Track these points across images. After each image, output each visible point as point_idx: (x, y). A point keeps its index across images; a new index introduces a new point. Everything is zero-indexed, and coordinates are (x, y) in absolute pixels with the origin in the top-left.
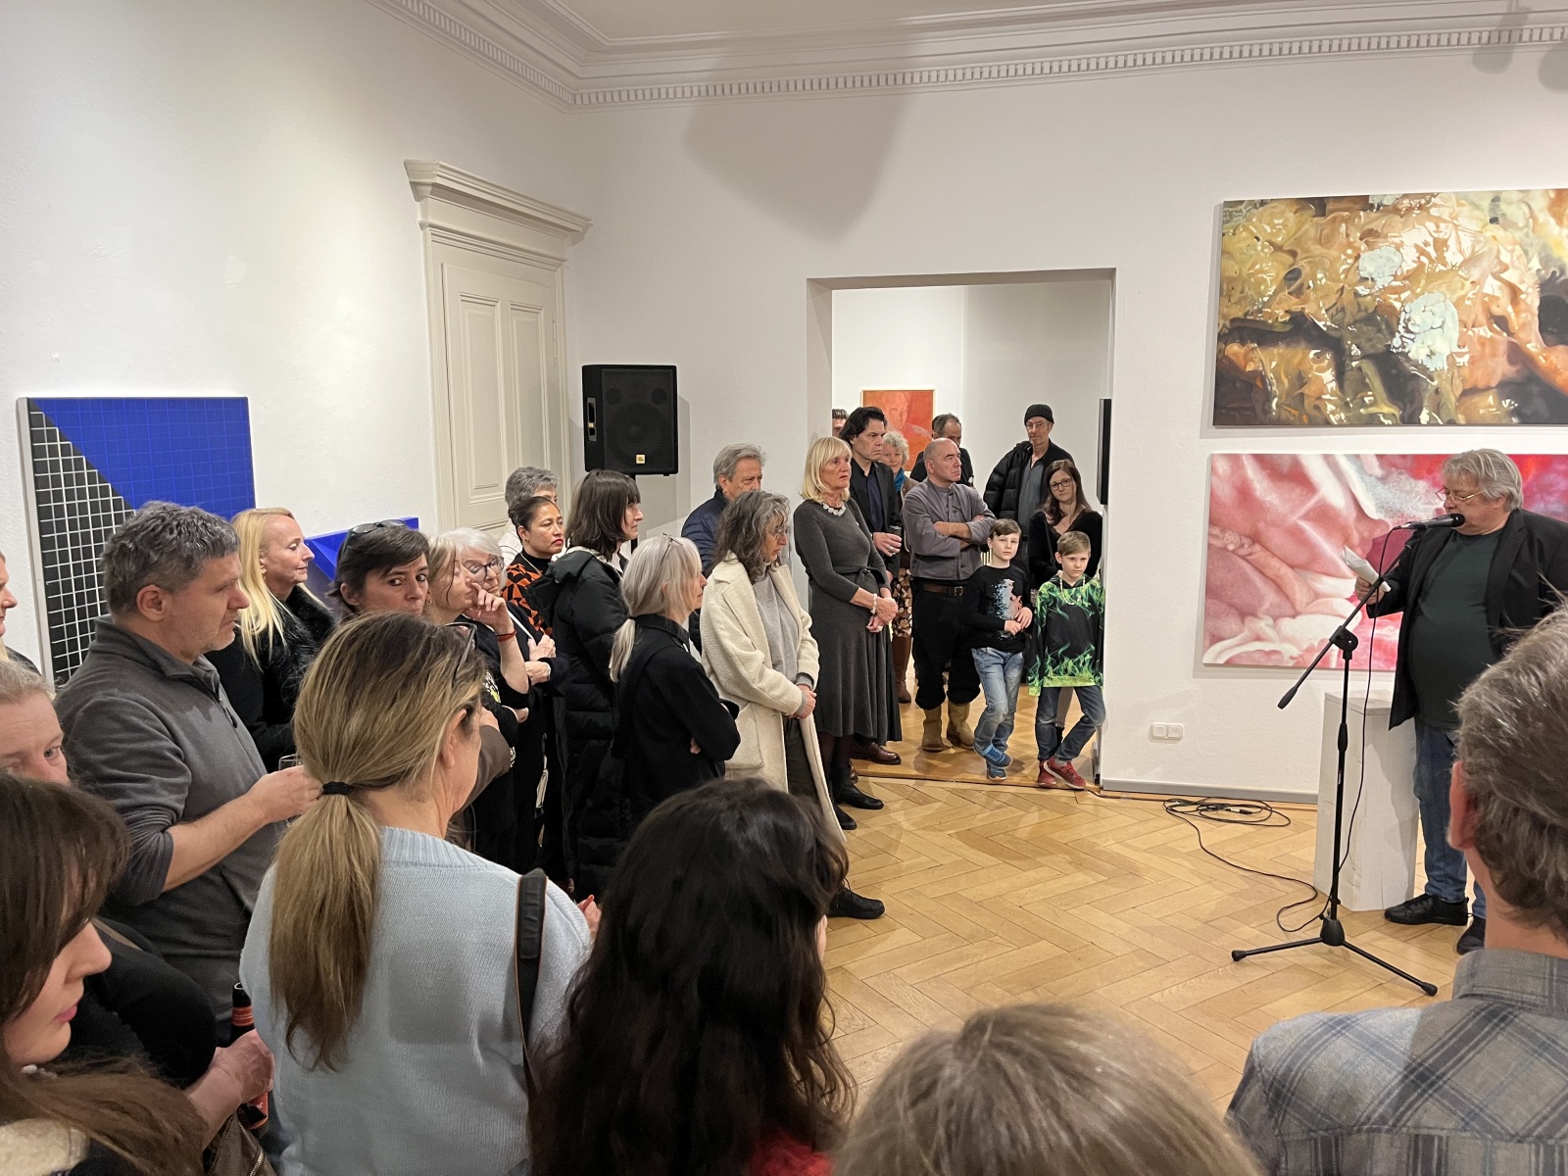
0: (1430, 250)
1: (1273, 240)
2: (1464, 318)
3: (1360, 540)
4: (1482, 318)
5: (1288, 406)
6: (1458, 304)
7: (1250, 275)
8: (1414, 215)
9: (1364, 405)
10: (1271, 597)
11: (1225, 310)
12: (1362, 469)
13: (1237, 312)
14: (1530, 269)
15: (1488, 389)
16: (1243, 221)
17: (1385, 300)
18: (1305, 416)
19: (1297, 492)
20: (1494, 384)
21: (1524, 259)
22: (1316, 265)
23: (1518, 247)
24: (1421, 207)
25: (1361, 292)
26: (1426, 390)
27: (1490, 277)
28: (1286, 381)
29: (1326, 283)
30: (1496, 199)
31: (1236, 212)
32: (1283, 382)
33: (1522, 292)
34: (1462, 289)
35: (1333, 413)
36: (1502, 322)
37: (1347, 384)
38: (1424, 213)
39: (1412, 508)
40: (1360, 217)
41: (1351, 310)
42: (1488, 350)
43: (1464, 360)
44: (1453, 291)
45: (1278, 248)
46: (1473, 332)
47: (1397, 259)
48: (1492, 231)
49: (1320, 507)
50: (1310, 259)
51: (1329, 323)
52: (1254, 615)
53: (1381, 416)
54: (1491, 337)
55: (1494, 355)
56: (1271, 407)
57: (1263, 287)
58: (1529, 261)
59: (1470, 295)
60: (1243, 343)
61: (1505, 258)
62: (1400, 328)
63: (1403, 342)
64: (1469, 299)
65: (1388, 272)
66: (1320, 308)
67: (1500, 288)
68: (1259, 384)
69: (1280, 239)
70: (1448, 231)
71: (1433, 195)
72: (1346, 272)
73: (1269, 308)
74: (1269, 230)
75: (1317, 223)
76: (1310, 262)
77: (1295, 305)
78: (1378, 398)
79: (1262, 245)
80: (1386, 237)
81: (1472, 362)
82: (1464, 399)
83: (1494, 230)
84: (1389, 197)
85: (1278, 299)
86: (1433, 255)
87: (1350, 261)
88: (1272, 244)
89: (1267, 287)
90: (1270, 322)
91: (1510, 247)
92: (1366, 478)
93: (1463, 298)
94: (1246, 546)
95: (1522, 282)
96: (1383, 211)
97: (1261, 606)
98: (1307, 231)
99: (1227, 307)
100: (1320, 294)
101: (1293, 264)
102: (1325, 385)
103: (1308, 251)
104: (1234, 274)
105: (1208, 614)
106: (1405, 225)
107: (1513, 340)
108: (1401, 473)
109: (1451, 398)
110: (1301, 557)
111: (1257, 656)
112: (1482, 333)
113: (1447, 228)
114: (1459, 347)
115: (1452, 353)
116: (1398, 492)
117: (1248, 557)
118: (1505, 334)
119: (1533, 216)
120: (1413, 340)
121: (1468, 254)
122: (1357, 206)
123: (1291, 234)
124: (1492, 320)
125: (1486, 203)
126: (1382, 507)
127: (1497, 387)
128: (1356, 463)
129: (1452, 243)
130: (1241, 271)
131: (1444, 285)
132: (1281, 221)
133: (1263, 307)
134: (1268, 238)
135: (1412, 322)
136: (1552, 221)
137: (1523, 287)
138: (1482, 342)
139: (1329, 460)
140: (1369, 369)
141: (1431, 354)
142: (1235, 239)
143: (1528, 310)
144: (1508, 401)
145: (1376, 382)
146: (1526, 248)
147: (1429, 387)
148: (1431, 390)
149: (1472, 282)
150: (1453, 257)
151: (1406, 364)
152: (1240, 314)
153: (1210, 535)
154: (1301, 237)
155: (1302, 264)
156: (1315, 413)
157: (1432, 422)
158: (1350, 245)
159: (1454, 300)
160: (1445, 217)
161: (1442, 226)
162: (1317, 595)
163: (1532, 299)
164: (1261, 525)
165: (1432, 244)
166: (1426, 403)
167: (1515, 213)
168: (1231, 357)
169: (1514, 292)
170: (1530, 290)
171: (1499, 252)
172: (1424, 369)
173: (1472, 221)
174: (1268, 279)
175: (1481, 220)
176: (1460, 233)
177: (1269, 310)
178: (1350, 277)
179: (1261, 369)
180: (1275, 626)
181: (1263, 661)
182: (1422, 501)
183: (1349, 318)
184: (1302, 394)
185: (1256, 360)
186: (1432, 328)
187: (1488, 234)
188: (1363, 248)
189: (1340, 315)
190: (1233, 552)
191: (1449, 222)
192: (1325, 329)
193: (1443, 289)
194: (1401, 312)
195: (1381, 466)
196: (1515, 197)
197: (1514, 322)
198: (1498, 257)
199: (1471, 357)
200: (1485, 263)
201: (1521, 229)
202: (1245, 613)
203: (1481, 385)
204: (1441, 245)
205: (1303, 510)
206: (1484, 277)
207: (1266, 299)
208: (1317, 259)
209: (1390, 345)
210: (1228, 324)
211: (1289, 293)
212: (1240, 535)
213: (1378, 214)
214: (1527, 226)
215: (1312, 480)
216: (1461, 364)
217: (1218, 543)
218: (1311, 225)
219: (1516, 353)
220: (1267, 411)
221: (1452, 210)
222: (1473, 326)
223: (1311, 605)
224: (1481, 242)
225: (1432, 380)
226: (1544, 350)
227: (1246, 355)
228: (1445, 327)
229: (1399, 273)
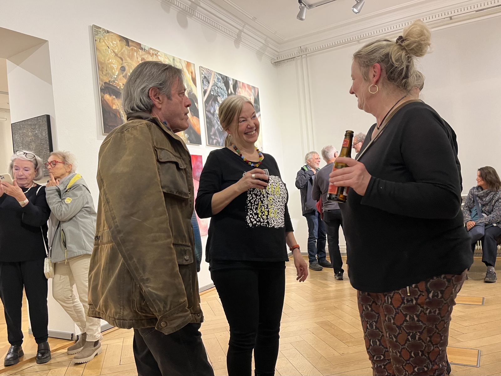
7: (108, 64)
8: (154, 57)
13: (106, 79)
16: (102, 37)
22: (129, 67)
24: (156, 55)
30: (174, 59)
31: (99, 31)
40: (140, 51)
45: (116, 55)
50: (127, 64)
60: (110, 95)
68: (119, 116)
71: (158, 51)
73: (117, 81)
74: (112, 45)
79: (111, 51)
84: (147, 47)
85: (119, 78)
88: (114, 52)
89: (115, 71)
90: (118, 87)
96: (146, 52)
99: (102, 76)
101: (122, 64)
103: (126, 60)
104: (102, 61)
122: (138, 47)
123: (120, 50)
130: (105, 61)
132: (115, 43)
134: (112, 48)
142: (100, 44)
144: (186, 134)
152: (107, 81)
154: (123, 53)
155: (125, 65)
168: (106, 100)
174: (115, 67)
179: (118, 108)
185: (116, 104)
196: (178, 60)
207: (115, 77)
208: (130, 64)
210: (103, 84)
211: (123, 76)
218: (125, 49)
221: (164, 59)
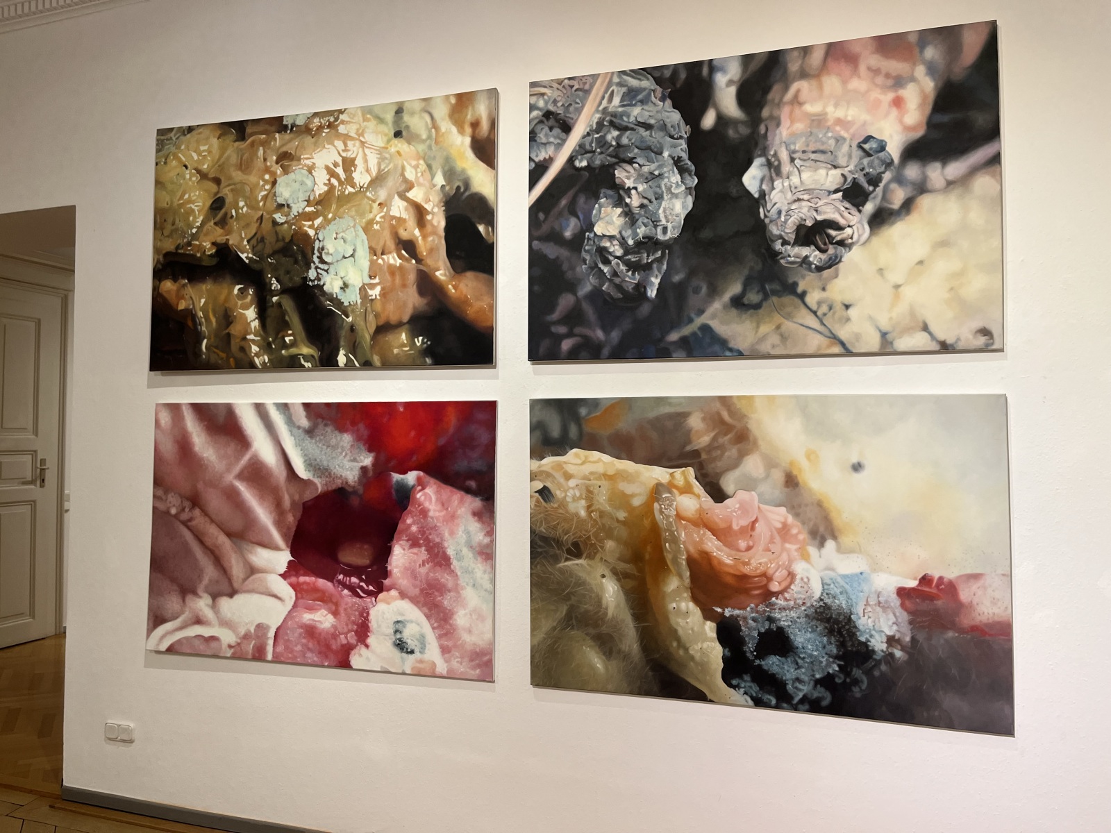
0: (340, 171)
1: (200, 168)
2: (373, 246)
3: (291, 505)
4: (391, 244)
5: (216, 347)
6: (367, 228)
7: (180, 206)
8: (324, 134)
9: (285, 346)
10: (210, 572)
11: (159, 244)
12: (290, 421)
13: (169, 246)
14: (434, 186)
15: (399, 325)
16: (173, 149)
17: (300, 228)
18: (231, 360)
19: (231, 448)
20: (406, 318)
21: (428, 175)
22: (237, 192)
23: (422, 162)
24: (330, 125)
25: (278, 220)
26: (341, 327)
27: (396, 197)
28: (214, 320)
29: (247, 211)
30: (399, 111)
31: (167, 140)
32: (212, 324)
33: (428, 213)
34: (371, 212)
35: (257, 355)
36: (408, 247)
37: (268, 321)
38: (333, 131)
39: (339, 466)
40: (275, 139)
41: (270, 239)
42: (398, 280)
43: (375, 293)
44: (362, 215)
45: (203, 176)
46: (383, 259)
47: (309, 183)
48: (396, 146)
49: (253, 464)
50: (232, 187)
51: (250, 255)
52: (195, 593)
53: (301, 357)
54: (400, 264)
55: (404, 286)
56: (201, 349)
57: (191, 218)
58: (433, 177)
59: (378, 219)
60: (175, 280)
61: (410, 174)
62: (316, 259)
63: (318, 273)
64: (377, 223)
65: (302, 196)
66: (242, 239)
67: (406, 209)
68: (190, 323)
69: (205, 166)
70: (355, 149)
71: (341, 112)
72: (265, 198)
73: (197, 240)
74: (196, 157)
75: (237, 148)
76: (232, 190)
77: (218, 235)
78: (298, 338)
79: (190, 174)
80: (299, 159)
81: (384, 294)
82: (380, 337)
83: (399, 145)
84: (301, 116)
85: (205, 229)
86: (343, 176)
87: (267, 187)
88: (199, 171)
89: (195, 218)
90: (199, 255)
91: (414, 163)
92: (295, 430)
93: (371, 222)
94: (187, 510)
95: (428, 201)
96: (296, 132)
97: (201, 582)
98: (228, 158)
99: (161, 240)
100: (242, 223)
101: (218, 192)
102: (249, 324)
103: (230, 178)
104: (166, 205)
105: (154, 590)
106: (316, 145)
107: (422, 267)
108: (326, 425)
109: (366, 335)
110: (236, 524)
111: (197, 642)
112: (392, 261)
113: (354, 146)
114: (370, 277)
115: (364, 284)
116: (325, 447)
117: (189, 524)
118: (414, 261)
119: (435, 126)
120: (327, 271)
121: (374, 173)
122: (273, 128)
123: (216, 161)
124: (400, 246)
125: (389, 117)
126: (310, 465)
127: (408, 322)
128: (284, 414)
129: (359, 162)
130: (172, 202)
131: (353, 209)
132: (206, 148)
133: (192, 240)
134: (196, 165)
135: (325, 251)
136: (454, 129)
137: (428, 207)
138: (392, 270)
139: (260, 409)
140: (288, 305)
141: (345, 287)
142: (167, 168)
143: (434, 233)
144: (421, 338)
145: (294, 319)
146: (430, 162)
147: (345, 324)
148: (347, 328)
149: (380, 204)
150: (361, 178)
151: (322, 299)
152: (172, 248)
153: (155, 496)
154: (224, 163)
155: (226, 192)
156: (240, 355)
157: (349, 364)
158: (267, 170)
159: (363, 225)
160: (353, 134)
161: (350, 143)
162: (252, 570)
163: (438, 220)
164: (200, 486)
165: (341, 164)
166: (342, 343)
167: (417, 123)
168: (165, 294)
169: (420, 212)
170: (436, 210)
171: (403, 168)
172: (338, 303)
173: (377, 136)
174: (196, 209)
175: (386, 135)
176: (366, 150)
177: (197, 243)
178: (268, 204)
179: (191, 307)
180: (214, 606)
181: (202, 647)
182: (348, 458)
183: (268, 250)
184: (229, 335)
185: (187, 297)
186: (344, 257)
187: (393, 150)
188: (279, 172)
189: (260, 247)
190: (176, 516)
191: (357, 139)
192: (247, 261)
193: (353, 213)
194: (315, 241)
195: (308, 417)
196: (418, 106)
197: (422, 247)
198: (402, 175)
199: (383, 289)
200: (392, 183)
201: (424, 141)
202: (187, 591)
203: (394, 319)
204: (349, 164)
205: (237, 469)
206: (390, 198)
207: (194, 231)
208: (238, 186)
209: (306, 277)
210: (161, 259)
211: (216, 224)
212: (182, 496)
213: (292, 135)
214: (429, 137)
215: (245, 433)
216: (374, 297)
217: (161, 506)
218: (233, 150)
219: (426, 283)
220: (198, 352)
221: (358, 127)
222: (383, 254)
223: (247, 582)
224: (386, 158)
225: (348, 317)
226: (453, 278)
227: (178, 290)
228: (357, 255)
229: (312, 198)
